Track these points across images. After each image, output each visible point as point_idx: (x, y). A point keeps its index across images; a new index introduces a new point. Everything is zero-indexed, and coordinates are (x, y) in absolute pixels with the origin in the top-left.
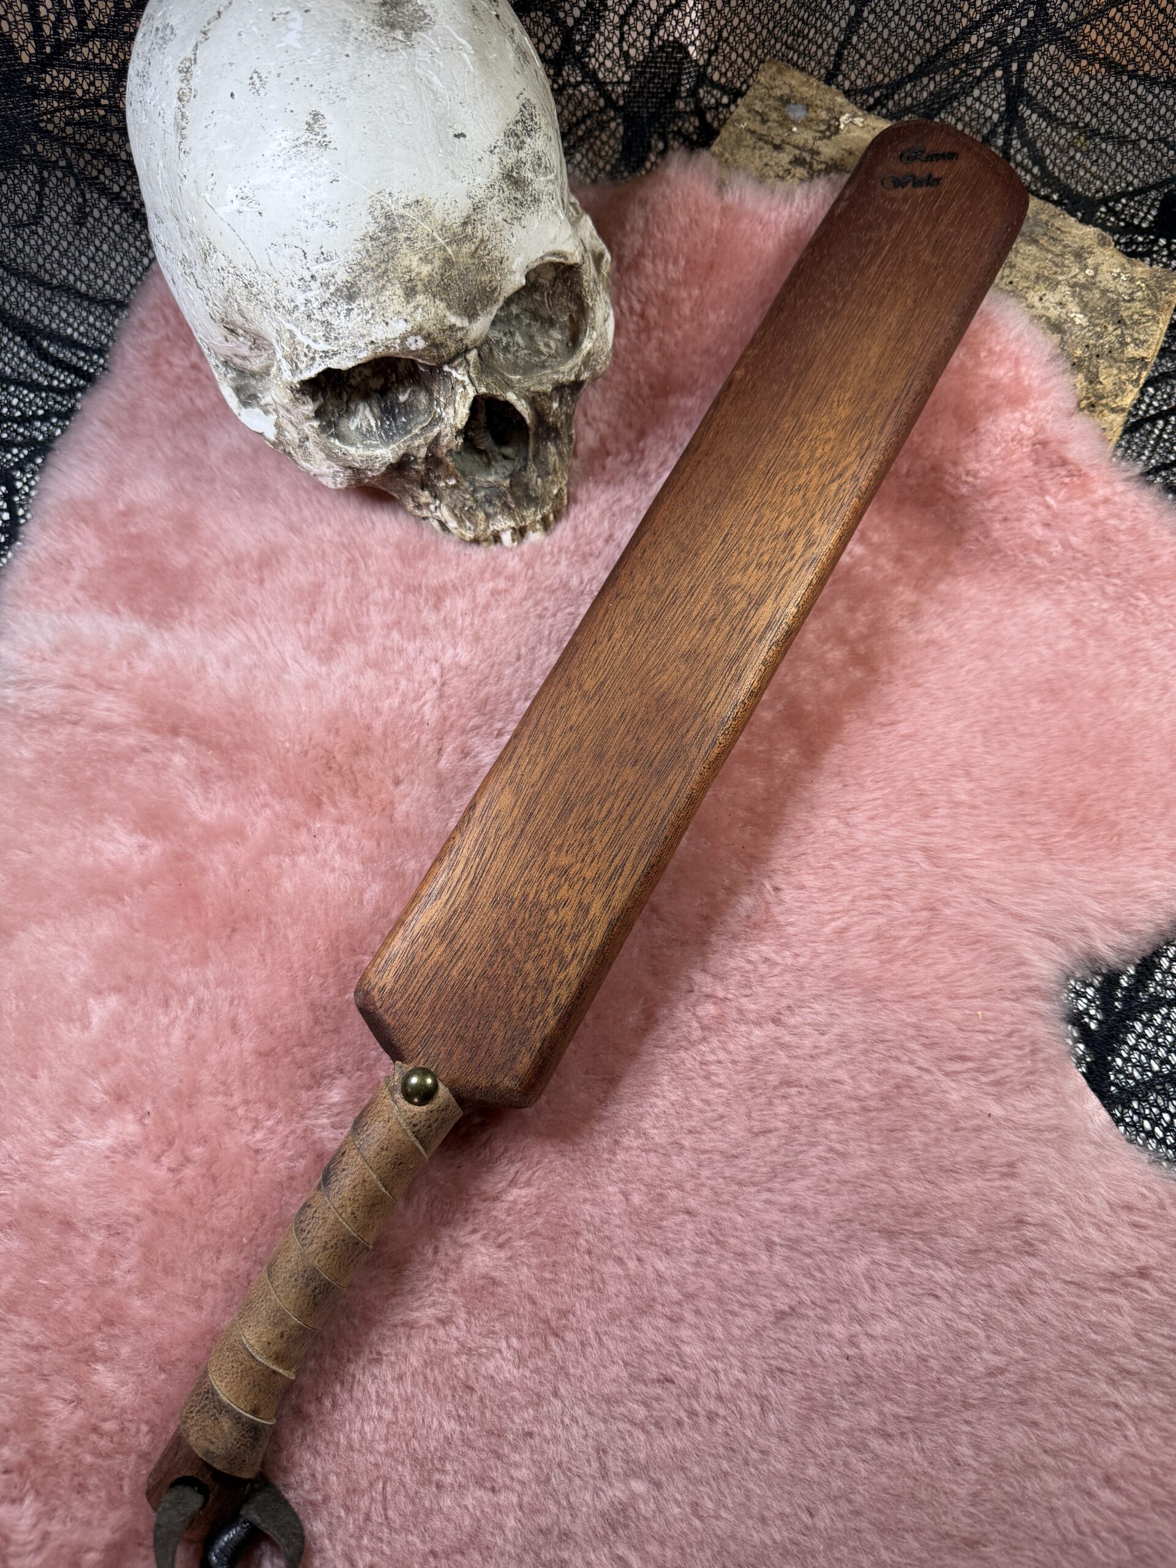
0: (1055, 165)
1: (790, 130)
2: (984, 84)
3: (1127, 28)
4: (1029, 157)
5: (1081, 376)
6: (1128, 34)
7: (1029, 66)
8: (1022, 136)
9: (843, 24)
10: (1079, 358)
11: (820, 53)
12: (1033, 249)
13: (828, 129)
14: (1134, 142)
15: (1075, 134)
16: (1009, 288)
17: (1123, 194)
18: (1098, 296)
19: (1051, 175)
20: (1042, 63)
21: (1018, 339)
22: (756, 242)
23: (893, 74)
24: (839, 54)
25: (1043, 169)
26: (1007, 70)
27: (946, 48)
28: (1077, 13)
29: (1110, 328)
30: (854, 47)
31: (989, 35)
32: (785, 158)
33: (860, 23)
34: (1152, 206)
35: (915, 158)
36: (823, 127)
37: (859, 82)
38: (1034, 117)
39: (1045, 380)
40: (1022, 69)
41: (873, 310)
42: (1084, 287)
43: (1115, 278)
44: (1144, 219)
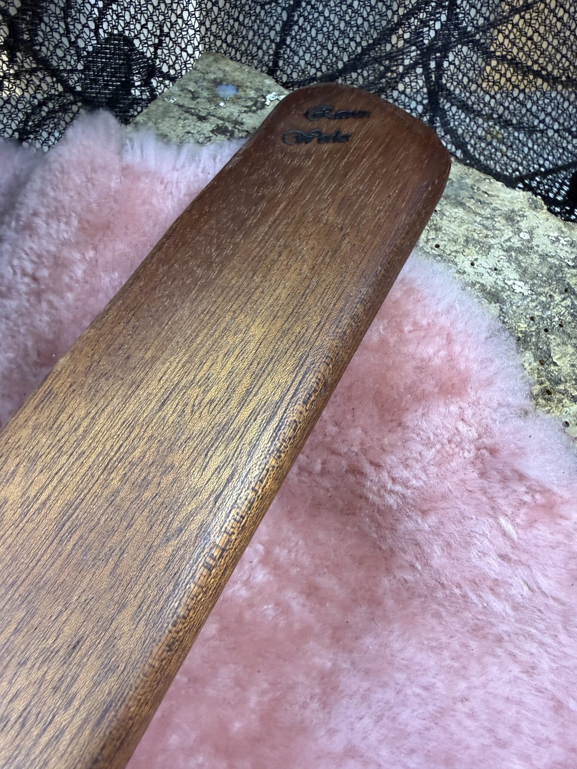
0: (475, 149)
1: (217, 105)
2: (407, 80)
3: (530, 33)
4: (453, 143)
5: (528, 355)
6: (531, 38)
7: (446, 64)
8: (445, 124)
9: (278, 28)
10: (525, 333)
11: (260, 53)
12: (460, 212)
13: (255, 105)
14: (542, 131)
15: (491, 123)
16: (436, 252)
17: (537, 173)
18: (537, 261)
19: (472, 158)
20: (457, 63)
21: (448, 310)
22: (154, 201)
23: (324, 68)
24: (277, 55)
25: (465, 152)
26: (426, 67)
27: (370, 47)
28: (485, 19)
29: (558, 298)
30: (288, 46)
31: (407, 36)
32: (207, 127)
33: (291, 26)
34: (563, 184)
35: (323, 115)
36: (250, 103)
37: (295, 75)
38: (454, 109)
39: (485, 362)
40: (439, 65)
41: (257, 279)
42: (519, 251)
43: (553, 242)
44: (558, 193)
